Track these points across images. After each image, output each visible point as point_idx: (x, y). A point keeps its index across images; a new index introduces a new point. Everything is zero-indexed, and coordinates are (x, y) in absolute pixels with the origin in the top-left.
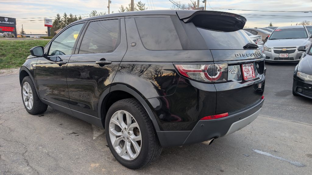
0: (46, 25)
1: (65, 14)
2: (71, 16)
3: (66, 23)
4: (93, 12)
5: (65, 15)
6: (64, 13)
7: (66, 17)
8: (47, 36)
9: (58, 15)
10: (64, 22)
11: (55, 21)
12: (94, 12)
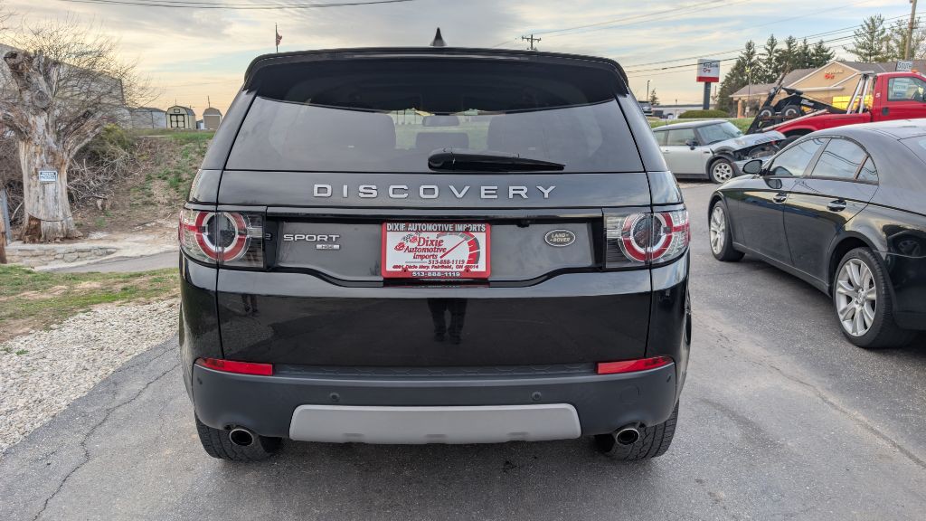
0: (700, 79)
1: (773, 40)
2: (789, 43)
3: (770, 68)
4: (868, 22)
5: (772, 43)
6: (769, 37)
7: (772, 48)
8: (701, 108)
9: (749, 46)
10: (765, 64)
11: (739, 63)
12: (872, 20)
